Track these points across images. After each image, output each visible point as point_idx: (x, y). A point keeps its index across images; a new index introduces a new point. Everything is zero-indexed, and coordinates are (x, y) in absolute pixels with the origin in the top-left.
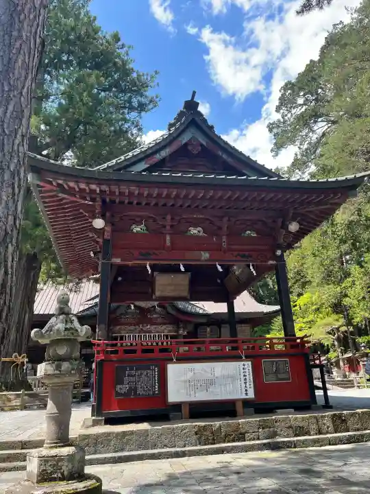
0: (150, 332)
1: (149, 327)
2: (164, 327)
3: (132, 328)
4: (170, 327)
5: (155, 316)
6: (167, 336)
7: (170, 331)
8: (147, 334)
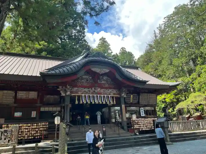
0: (100, 94)
1: (99, 90)
2: (110, 90)
3: (86, 90)
4: (115, 91)
5: (103, 82)
6: (113, 97)
7: (114, 94)
8: (99, 95)
